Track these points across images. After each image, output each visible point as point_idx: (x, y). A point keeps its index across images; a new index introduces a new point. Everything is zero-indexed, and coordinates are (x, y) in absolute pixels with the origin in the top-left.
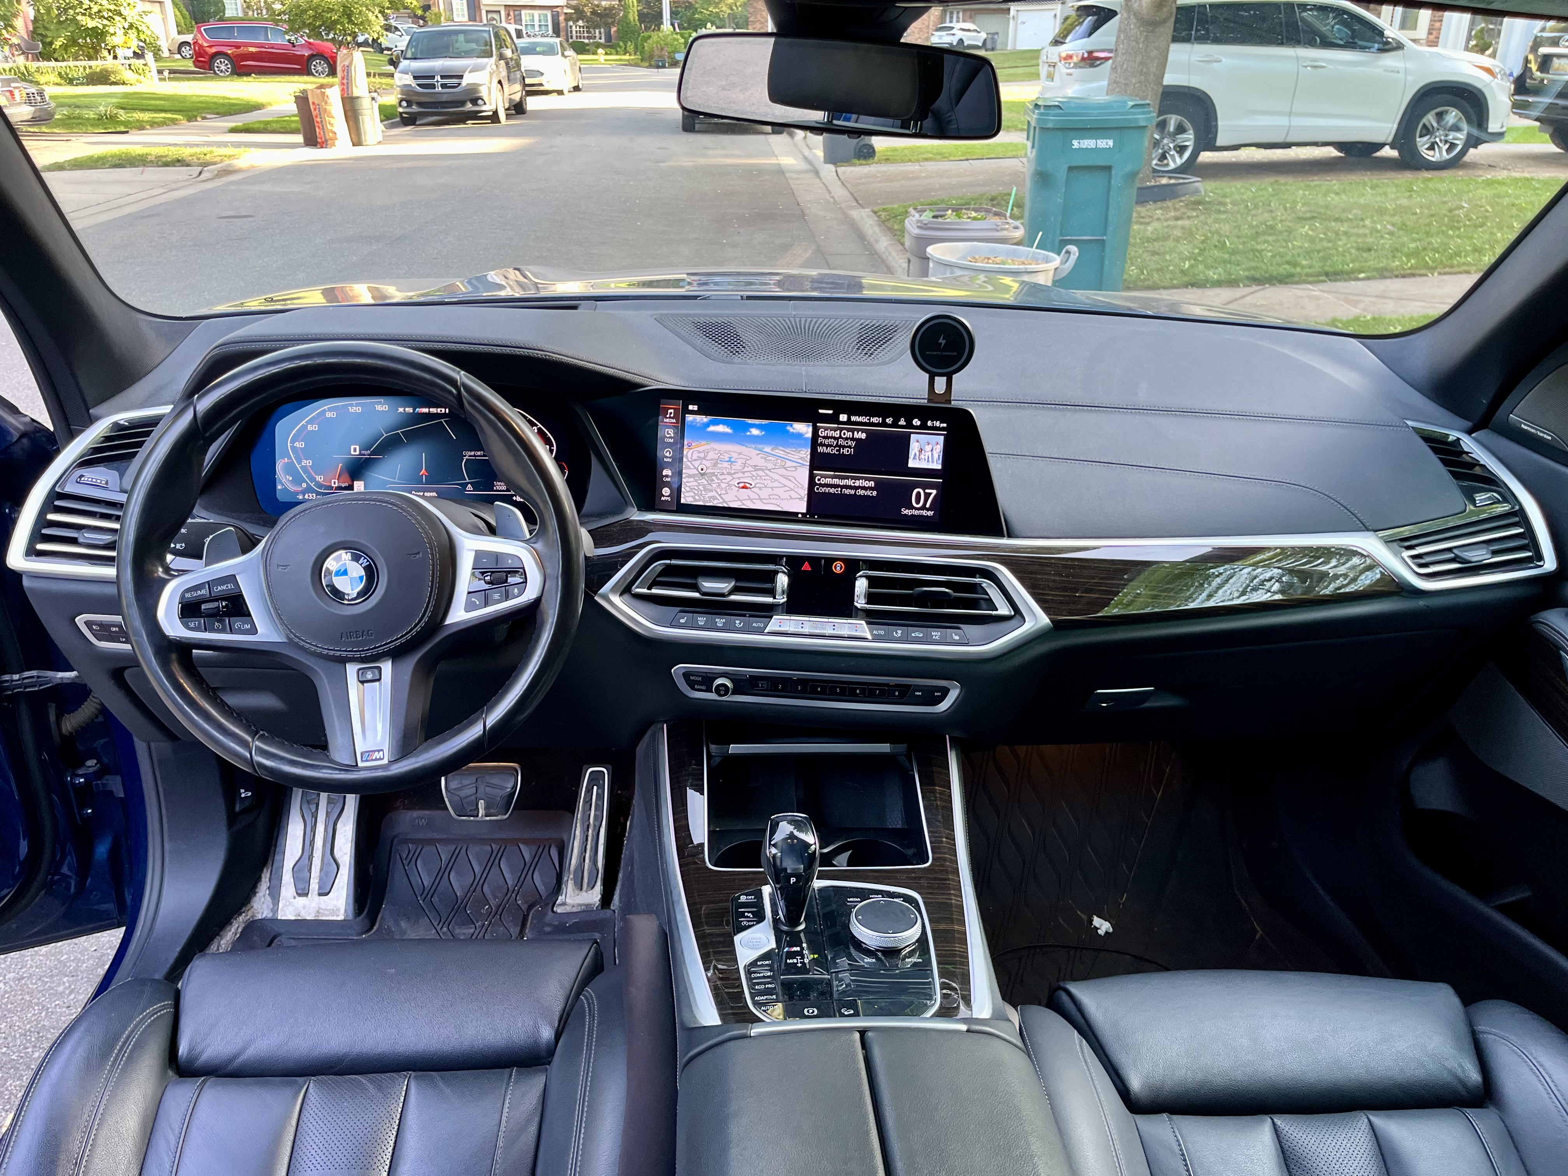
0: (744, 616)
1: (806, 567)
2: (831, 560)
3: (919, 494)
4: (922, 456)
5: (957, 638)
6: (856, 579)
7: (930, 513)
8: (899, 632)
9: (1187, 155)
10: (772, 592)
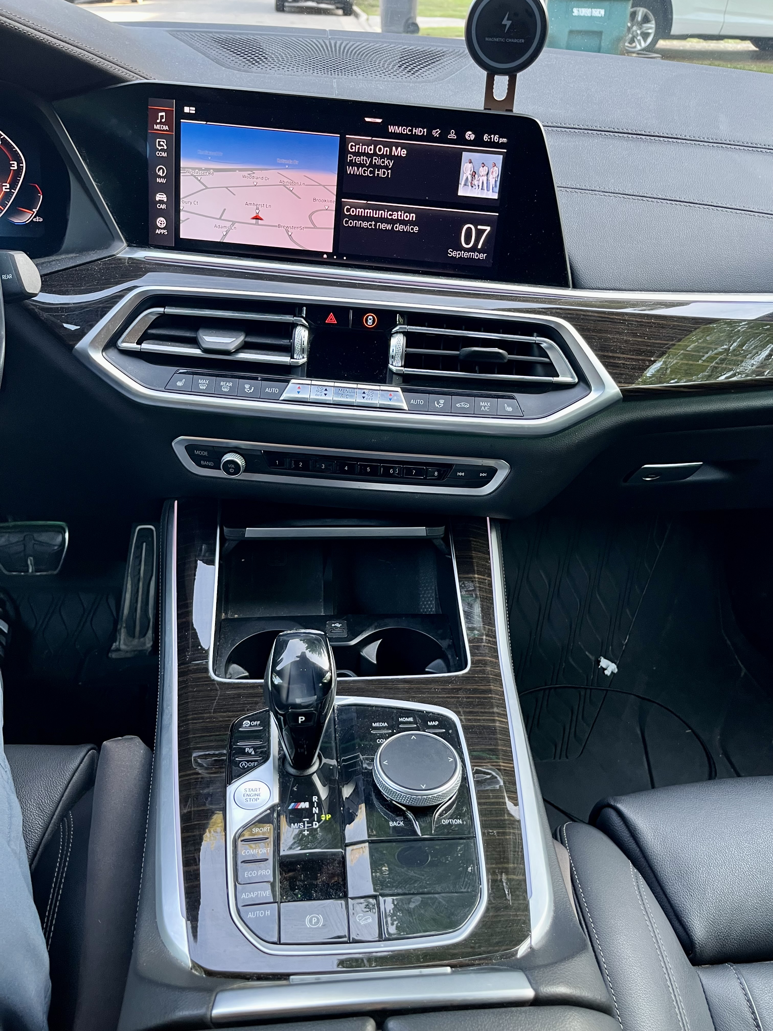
0: (256, 379)
1: (331, 319)
2: (361, 311)
3: (469, 231)
4: (475, 182)
5: (510, 409)
6: (391, 335)
7: (482, 256)
8: (442, 401)
9: (650, 40)
10: (289, 350)
